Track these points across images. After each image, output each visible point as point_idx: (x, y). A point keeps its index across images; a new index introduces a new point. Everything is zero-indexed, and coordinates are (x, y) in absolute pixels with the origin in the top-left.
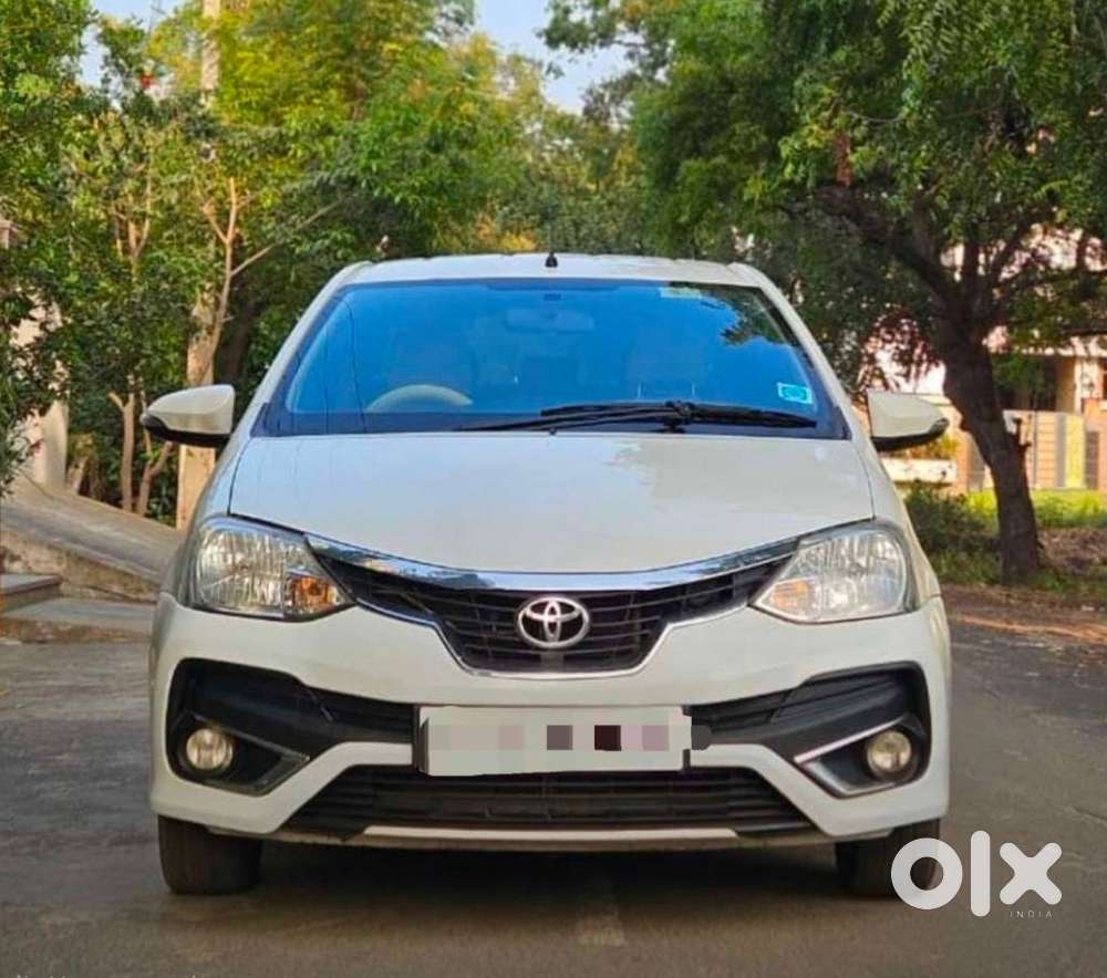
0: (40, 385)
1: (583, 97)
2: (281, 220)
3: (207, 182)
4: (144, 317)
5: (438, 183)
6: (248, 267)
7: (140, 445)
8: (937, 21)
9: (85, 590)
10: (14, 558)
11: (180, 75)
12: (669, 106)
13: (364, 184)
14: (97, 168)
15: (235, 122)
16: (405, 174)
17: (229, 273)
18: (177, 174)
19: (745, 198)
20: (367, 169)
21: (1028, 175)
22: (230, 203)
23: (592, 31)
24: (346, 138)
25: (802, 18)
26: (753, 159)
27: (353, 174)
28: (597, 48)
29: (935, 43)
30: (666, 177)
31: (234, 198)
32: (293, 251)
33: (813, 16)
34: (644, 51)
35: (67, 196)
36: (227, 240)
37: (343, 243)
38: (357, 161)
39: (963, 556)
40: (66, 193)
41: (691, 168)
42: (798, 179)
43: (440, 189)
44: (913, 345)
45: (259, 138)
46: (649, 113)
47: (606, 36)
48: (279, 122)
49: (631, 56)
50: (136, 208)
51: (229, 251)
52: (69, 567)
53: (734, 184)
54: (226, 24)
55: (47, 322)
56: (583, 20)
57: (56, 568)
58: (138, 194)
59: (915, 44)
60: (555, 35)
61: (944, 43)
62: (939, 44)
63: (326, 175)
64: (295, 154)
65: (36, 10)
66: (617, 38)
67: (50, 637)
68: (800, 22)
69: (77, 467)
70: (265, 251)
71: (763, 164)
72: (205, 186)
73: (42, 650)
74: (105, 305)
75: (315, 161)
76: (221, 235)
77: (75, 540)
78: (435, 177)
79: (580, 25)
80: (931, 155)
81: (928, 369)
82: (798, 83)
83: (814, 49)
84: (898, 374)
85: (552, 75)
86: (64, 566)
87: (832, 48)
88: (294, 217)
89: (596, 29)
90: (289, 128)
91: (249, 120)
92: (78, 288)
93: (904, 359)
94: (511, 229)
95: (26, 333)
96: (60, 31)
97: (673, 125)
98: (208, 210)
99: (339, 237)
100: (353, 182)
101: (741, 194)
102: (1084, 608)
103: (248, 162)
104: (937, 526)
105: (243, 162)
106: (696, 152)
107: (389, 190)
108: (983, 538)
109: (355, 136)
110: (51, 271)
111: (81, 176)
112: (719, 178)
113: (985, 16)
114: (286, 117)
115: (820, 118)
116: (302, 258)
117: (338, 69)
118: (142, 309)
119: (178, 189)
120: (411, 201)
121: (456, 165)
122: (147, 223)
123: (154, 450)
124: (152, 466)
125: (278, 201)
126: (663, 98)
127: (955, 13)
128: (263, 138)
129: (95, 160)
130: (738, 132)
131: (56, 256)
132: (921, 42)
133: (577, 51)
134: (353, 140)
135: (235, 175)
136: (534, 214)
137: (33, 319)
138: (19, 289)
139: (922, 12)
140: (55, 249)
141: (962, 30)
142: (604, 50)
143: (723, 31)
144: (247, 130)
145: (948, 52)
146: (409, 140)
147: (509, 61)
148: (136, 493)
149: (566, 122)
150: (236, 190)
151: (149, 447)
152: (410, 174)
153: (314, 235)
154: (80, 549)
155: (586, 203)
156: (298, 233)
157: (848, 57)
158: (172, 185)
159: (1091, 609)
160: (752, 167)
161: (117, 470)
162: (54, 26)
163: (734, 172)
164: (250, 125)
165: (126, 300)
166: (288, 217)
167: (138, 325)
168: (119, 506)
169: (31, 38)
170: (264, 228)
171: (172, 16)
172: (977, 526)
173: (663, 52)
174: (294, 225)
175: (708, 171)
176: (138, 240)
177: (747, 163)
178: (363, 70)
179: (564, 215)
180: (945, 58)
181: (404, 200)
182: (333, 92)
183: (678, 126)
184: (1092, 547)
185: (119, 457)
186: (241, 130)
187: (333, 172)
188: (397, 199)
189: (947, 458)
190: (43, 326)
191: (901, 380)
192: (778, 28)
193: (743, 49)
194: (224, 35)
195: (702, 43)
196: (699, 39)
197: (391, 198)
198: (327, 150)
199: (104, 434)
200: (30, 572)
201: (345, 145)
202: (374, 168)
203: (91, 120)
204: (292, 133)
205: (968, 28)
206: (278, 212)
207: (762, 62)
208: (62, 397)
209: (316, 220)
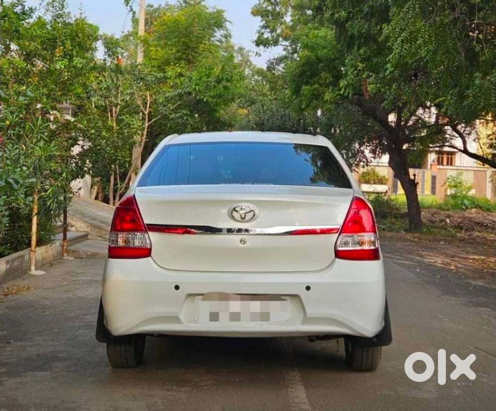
0: (81, 169)
1: (266, 63)
2: (164, 106)
3: (140, 92)
4: (118, 145)
5: (219, 94)
6: (153, 122)
7: (116, 182)
8: (402, 41)
9: (97, 237)
10: (72, 226)
11: (130, 54)
12: (298, 67)
13: (194, 95)
14: (102, 87)
15: (149, 72)
16: (208, 91)
17: (147, 124)
18: (129, 89)
19: (325, 99)
20: (195, 89)
21: (432, 95)
22: (147, 100)
23: (271, 41)
24: (188, 78)
25: (348, 37)
26: (327, 86)
27: (190, 91)
28: (273, 47)
29: (402, 48)
30: (297, 91)
31: (149, 98)
32: (169, 117)
33: (352, 37)
34: (290, 48)
35: (91, 97)
36: (146, 113)
37: (186, 115)
38: (191, 86)
39: (393, 220)
40: (91, 96)
41: (305, 89)
42: (346, 94)
43: (220, 96)
44: (376, 147)
45: (157, 78)
46: (291, 70)
47: (276, 43)
48: (165, 72)
49: (285, 49)
50: (115, 102)
51: (147, 117)
52: (91, 229)
53: (321, 95)
54: (146, 38)
55: (83, 146)
56: (268, 37)
57: (87, 230)
58: (116, 97)
59: (395, 49)
60: (259, 42)
61: (405, 49)
62: (403, 49)
63: (180, 91)
64: (169, 84)
65: (80, 35)
66: (280, 43)
67: (84, 256)
68: (348, 39)
69: (94, 189)
70: (160, 116)
71: (331, 88)
72: (139, 94)
73: (81, 261)
74: (104, 141)
75: (176, 85)
76: (144, 111)
77: (94, 219)
78: (218, 92)
79: (267, 39)
80: (397, 88)
81: (382, 155)
82: (347, 61)
83: (353, 48)
84: (371, 157)
85: (257, 56)
86: (90, 229)
87: (359, 48)
88: (169, 105)
89: (272, 40)
90: (168, 74)
91: (154, 71)
92: (95, 135)
93: (373, 152)
94: (240, 107)
95: (76, 150)
96: (89, 42)
97: (300, 74)
98: (139, 102)
99: (185, 113)
100: (190, 93)
101: (323, 99)
102: (441, 243)
103: (154, 86)
104: (384, 209)
105: (152, 86)
106: (307, 83)
107: (202, 97)
108: (400, 214)
109: (191, 77)
110: (85, 128)
111: (96, 90)
112: (316, 93)
113: (419, 39)
114: (167, 70)
115: (354, 73)
116: (173, 119)
117: (185, 53)
118: (118, 143)
119: (129, 95)
120: (210, 101)
121: (225, 88)
122: (119, 106)
123: (121, 185)
124: (120, 190)
125: (164, 100)
126: (296, 64)
127: (409, 38)
128: (159, 77)
129: (101, 85)
130: (322, 76)
131: (87, 123)
132: (397, 49)
133: (266, 48)
134: (190, 79)
135: (149, 90)
136: (248, 102)
137: (79, 145)
138: (74, 134)
139: (397, 37)
140: (86, 121)
141: (411, 44)
142: (275, 47)
143: (318, 42)
144: (153, 75)
145: (406, 52)
146: (209, 79)
147: (238, 49)
148: (114, 199)
149: (261, 72)
150: (150, 95)
151: (119, 184)
152: (209, 91)
153: (176, 112)
154: (95, 222)
155: (266, 98)
156: (171, 110)
157: (365, 52)
158: (127, 94)
159: (443, 243)
160: (327, 89)
161: (108, 191)
162: (87, 40)
163: (321, 90)
164: (154, 73)
165: (112, 139)
166: (167, 105)
167: (116, 148)
168: (109, 204)
169: (78, 45)
170: (159, 109)
171: (127, 33)
172: (398, 209)
173: (296, 48)
174: (169, 108)
175: (312, 90)
176: (116, 112)
177: (325, 87)
178: (193, 54)
179: (258, 102)
180: (405, 54)
181: (207, 100)
182: (183, 62)
183: (302, 74)
184: (436, 216)
185: (109, 186)
186: (151, 75)
187: (183, 90)
188: (205, 100)
189: (385, 184)
190: (82, 147)
191: (372, 159)
192: (340, 41)
193: (324, 48)
194: (145, 42)
195: (310, 45)
196: (309, 44)
197: (203, 99)
198: (181, 82)
199: (103, 177)
200: (78, 231)
201: (187, 80)
202: (197, 89)
203: (100, 74)
204: (169, 77)
205: (413, 43)
206: (164, 103)
207: (331, 52)
208: (89, 173)
209: (177, 106)
